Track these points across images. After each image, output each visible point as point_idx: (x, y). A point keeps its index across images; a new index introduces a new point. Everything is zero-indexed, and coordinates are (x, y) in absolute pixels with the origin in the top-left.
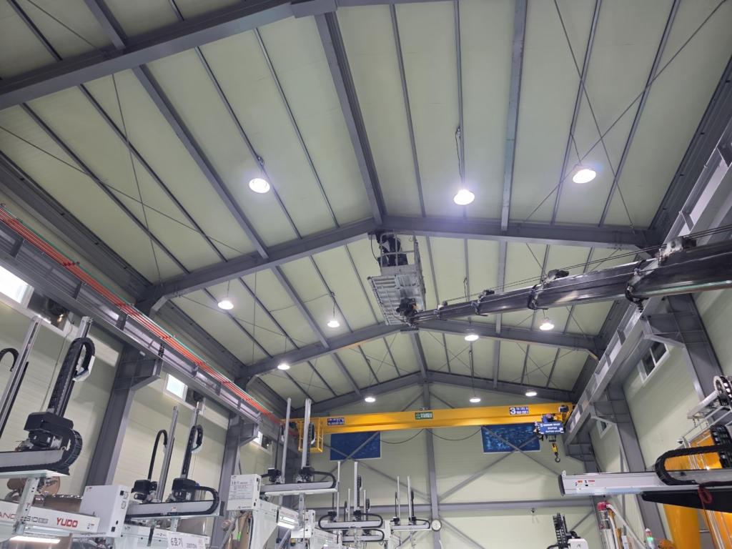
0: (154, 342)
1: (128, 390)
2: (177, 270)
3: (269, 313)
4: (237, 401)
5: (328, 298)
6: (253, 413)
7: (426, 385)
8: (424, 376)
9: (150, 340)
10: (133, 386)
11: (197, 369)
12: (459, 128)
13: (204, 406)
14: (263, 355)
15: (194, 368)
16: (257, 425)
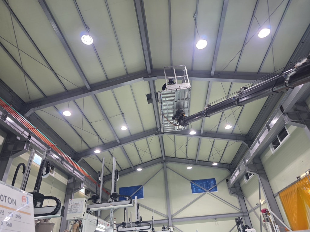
0: (25, 131)
1: (9, 158)
2: (40, 96)
3: (90, 123)
4: (72, 169)
5: (121, 116)
6: (81, 176)
7: (164, 163)
8: (164, 159)
9: (22, 130)
10: (12, 155)
11: (50, 149)
12: (196, 13)
13: (54, 172)
14: (86, 147)
15: (49, 149)
16: (83, 182)
